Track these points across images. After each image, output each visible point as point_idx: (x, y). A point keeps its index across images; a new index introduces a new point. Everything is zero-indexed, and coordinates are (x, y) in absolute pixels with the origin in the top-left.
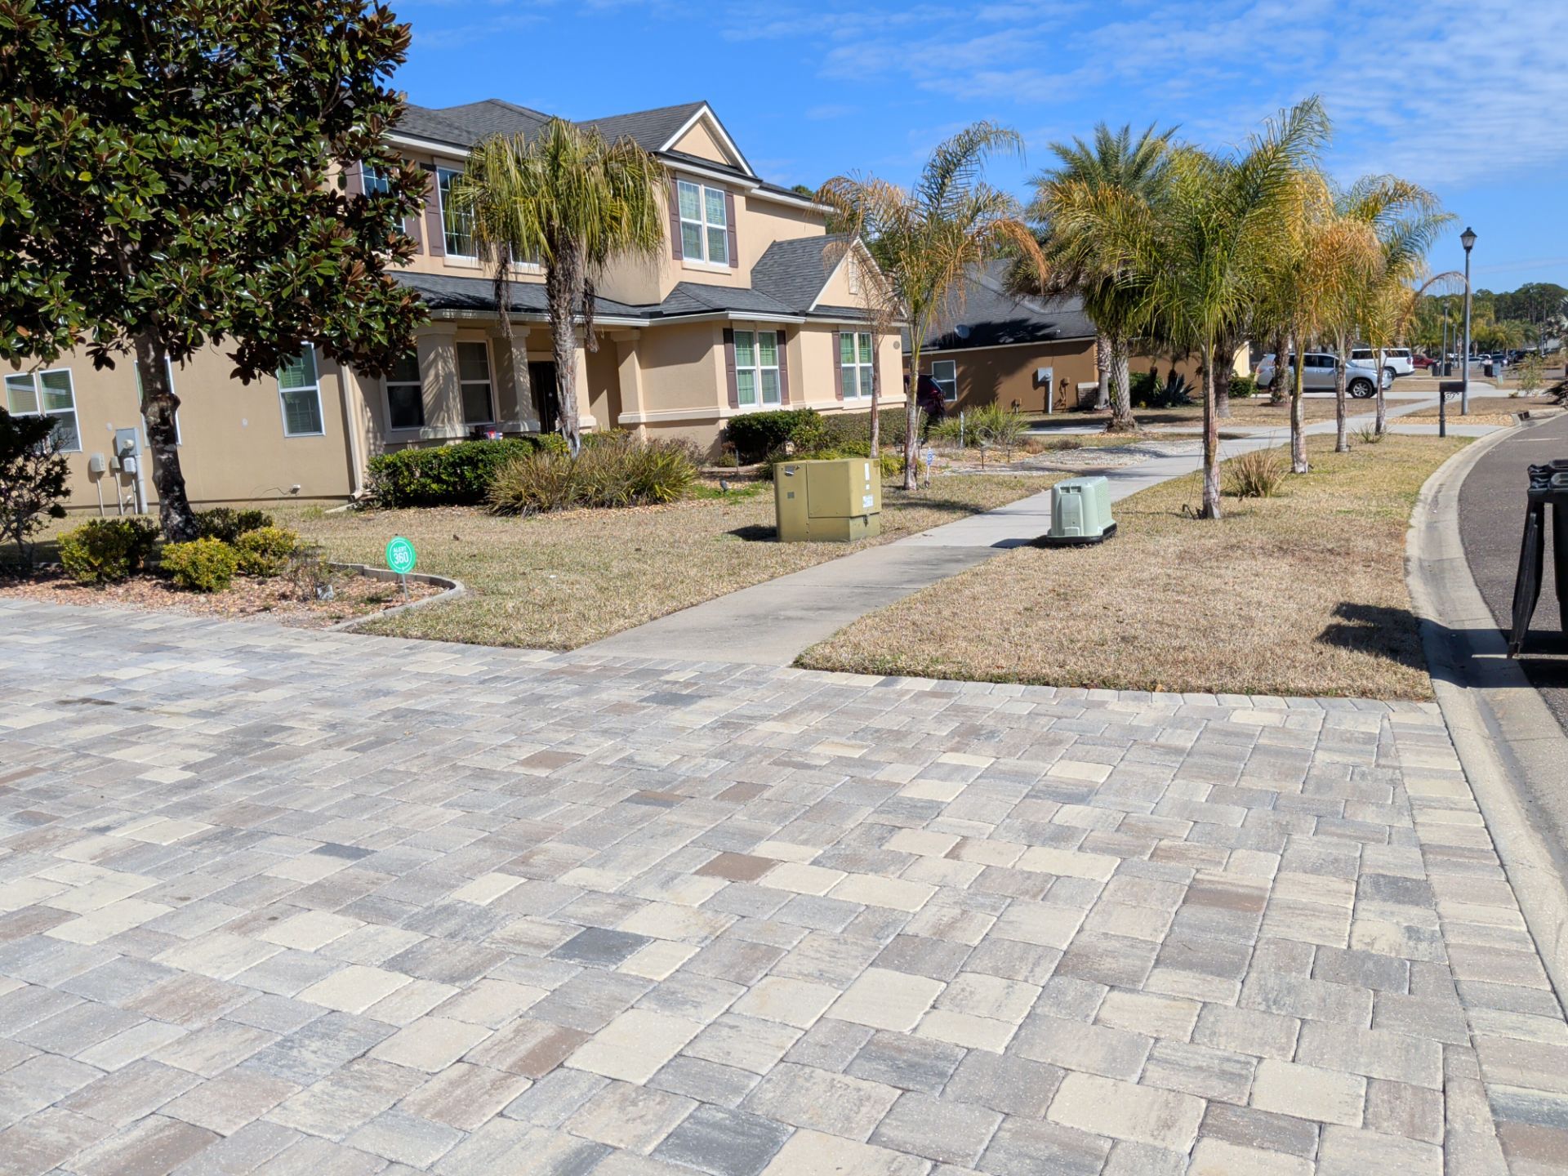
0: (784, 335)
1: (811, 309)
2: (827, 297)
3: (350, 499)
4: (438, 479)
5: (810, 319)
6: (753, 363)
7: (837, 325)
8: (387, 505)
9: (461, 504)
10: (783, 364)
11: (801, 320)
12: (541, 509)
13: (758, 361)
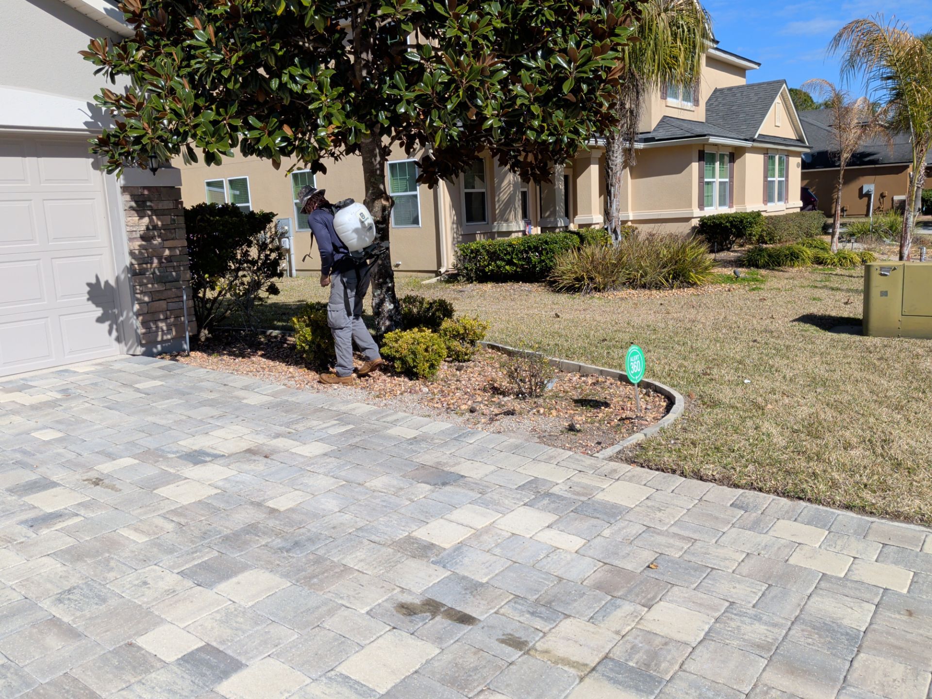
0: (734, 154)
1: (756, 137)
2: (766, 128)
3: (437, 273)
4: (510, 262)
5: (756, 144)
6: (713, 177)
7: (767, 149)
8: (470, 280)
9: (525, 281)
10: (731, 177)
11: (749, 144)
12: (597, 289)
13: (718, 177)
